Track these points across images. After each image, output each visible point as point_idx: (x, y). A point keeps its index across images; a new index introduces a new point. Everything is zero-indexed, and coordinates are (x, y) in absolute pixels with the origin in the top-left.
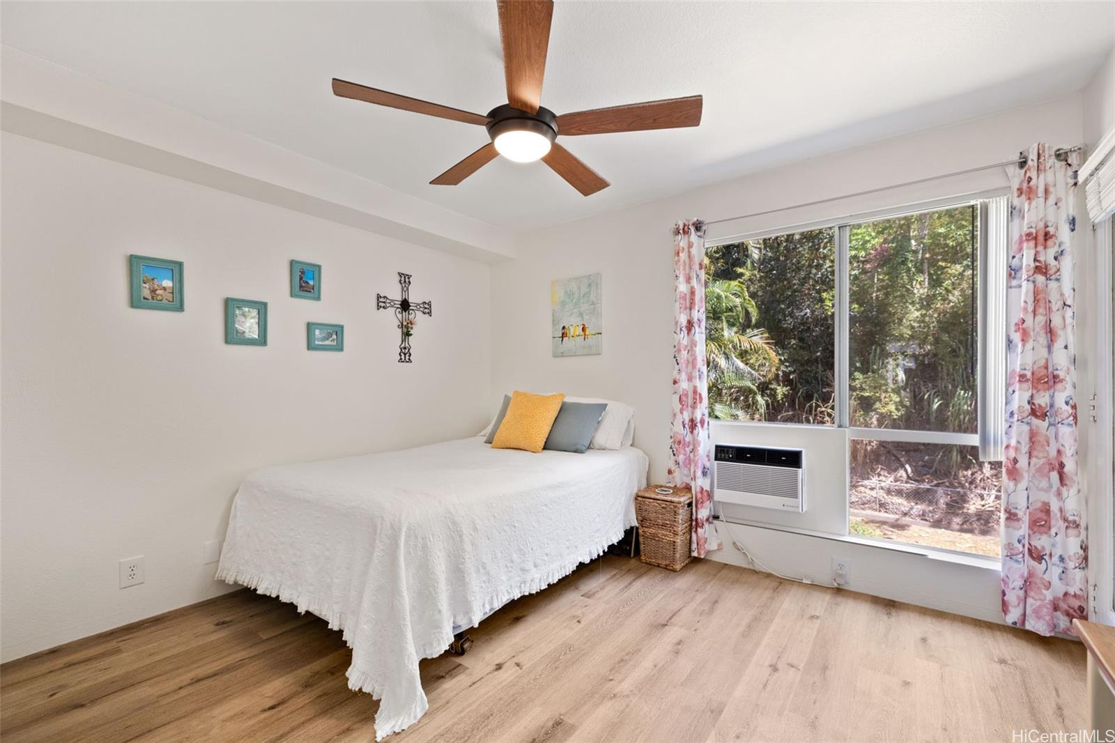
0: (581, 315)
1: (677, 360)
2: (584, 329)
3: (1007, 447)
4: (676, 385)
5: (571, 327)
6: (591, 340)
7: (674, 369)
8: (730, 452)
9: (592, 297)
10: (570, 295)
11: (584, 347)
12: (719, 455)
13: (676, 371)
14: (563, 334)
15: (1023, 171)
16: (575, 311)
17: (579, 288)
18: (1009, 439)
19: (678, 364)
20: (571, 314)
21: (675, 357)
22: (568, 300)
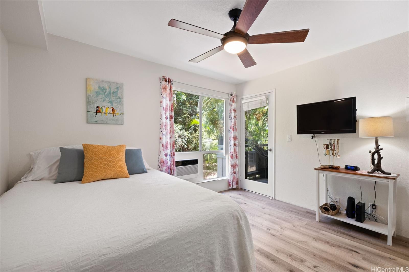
0: (111, 102)
1: (161, 130)
2: (113, 110)
3: (231, 152)
4: (161, 140)
5: (103, 108)
6: (117, 117)
7: (160, 133)
8: (180, 163)
9: (119, 94)
10: (103, 89)
11: (113, 120)
12: (177, 164)
13: (161, 134)
14: (97, 111)
15: (232, 96)
16: (106, 99)
17: (110, 88)
18: (231, 150)
19: (162, 131)
20: (104, 101)
21: (161, 129)
22: (101, 92)
